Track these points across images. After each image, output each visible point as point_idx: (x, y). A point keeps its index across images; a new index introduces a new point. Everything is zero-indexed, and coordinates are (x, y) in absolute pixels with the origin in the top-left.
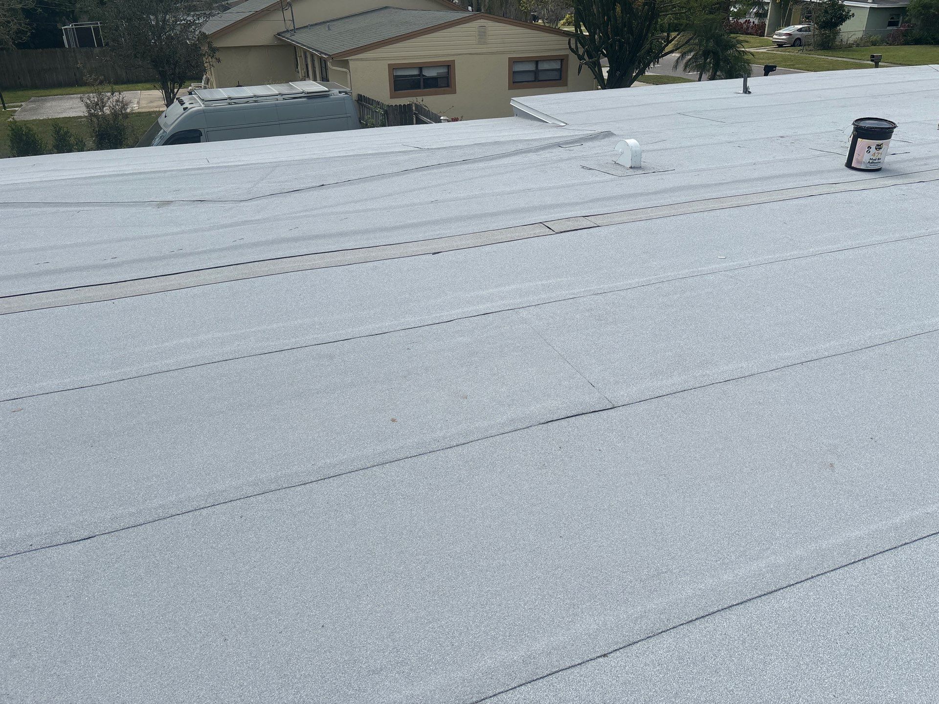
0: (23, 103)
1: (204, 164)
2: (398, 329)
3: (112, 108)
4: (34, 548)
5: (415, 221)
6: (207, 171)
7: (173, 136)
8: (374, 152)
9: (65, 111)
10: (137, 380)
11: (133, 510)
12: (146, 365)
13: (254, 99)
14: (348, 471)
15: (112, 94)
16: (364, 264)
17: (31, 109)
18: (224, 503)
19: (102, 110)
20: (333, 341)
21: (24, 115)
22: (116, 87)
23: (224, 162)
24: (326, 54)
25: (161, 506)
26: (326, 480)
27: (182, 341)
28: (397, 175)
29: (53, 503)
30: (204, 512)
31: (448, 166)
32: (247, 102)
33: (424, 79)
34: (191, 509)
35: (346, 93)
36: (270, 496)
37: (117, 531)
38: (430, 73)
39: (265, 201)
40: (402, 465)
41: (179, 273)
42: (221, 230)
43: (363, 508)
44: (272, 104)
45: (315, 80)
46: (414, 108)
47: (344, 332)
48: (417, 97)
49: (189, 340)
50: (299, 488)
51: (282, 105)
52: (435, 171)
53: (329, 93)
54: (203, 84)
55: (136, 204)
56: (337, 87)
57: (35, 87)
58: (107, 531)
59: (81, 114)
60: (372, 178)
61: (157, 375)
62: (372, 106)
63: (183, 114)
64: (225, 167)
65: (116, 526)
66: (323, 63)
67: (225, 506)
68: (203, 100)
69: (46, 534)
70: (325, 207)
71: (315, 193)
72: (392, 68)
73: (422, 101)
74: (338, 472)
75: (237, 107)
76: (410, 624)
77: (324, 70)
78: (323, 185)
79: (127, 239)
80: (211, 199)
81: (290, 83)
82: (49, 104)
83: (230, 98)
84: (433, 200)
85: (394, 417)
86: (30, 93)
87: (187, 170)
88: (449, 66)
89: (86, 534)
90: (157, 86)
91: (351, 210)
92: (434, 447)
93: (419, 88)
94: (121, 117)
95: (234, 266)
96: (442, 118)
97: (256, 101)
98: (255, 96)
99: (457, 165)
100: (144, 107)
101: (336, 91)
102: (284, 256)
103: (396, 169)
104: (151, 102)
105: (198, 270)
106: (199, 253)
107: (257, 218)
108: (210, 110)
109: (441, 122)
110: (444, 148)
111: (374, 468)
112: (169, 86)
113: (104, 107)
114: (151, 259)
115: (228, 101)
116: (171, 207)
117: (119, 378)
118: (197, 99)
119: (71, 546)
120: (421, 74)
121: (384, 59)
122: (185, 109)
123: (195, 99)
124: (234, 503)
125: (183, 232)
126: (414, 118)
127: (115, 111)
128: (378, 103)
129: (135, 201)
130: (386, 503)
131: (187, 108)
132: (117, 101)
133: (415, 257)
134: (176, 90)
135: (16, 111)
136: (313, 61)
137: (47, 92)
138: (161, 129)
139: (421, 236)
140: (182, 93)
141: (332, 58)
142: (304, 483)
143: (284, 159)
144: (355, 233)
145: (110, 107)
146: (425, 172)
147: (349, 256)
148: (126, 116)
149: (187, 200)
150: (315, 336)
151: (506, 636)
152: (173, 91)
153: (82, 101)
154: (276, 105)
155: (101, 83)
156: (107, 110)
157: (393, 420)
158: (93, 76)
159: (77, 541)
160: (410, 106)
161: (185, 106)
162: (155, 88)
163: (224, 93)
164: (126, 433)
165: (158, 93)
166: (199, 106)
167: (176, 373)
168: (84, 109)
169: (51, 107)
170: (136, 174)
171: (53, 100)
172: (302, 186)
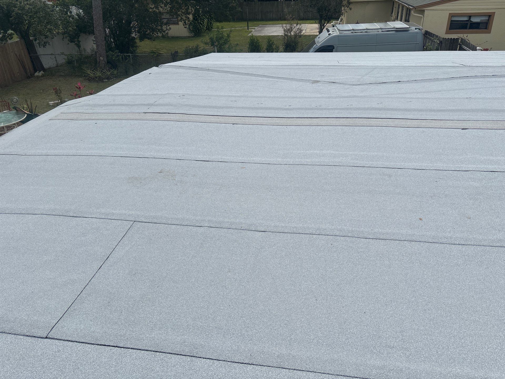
0: (256, 28)
1: (337, 64)
2: (432, 169)
3: (295, 32)
4: (242, 229)
5: (454, 108)
6: (338, 67)
7: (320, 48)
8: (433, 65)
9: (273, 32)
10: (292, 166)
11: (283, 225)
12: (297, 160)
13: (365, 31)
14: (390, 239)
15: (297, 25)
16: (417, 128)
17: (259, 30)
18: (324, 235)
19: (290, 33)
20: (393, 167)
21: (256, 33)
22: (299, 22)
23: (347, 64)
24: (412, 6)
25: (295, 227)
26: (377, 240)
27: (315, 152)
28: (446, 80)
29: (252, 212)
30: (315, 236)
31: (482, 77)
32: (362, 32)
33: (471, 23)
34: (309, 233)
35: (419, 29)
36: (347, 238)
37: (275, 232)
38: (475, 20)
39: (366, 86)
40: (422, 245)
41: (318, 118)
42: (341, 99)
43: (396, 261)
44: (374, 34)
45: (401, 21)
46: (460, 41)
47: (399, 164)
48: (464, 34)
49: (318, 152)
50: (363, 240)
51: (380, 35)
52: (472, 80)
53: (409, 29)
54: (339, 22)
55: (302, 80)
56: (414, 26)
57: (262, 20)
58: (271, 231)
59: (281, 34)
60: (430, 80)
61: (301, 166)
62: (432, 38)
63: (328, 37)
64: (348, 66)
65: (275, 230)
66: (408, 11)
67: (324, 237)
68: (339, 30)
69: (248, 224)
70: (399, 94)
71: (394, 85)
72: (451, 15)
73: (467, 37)
74: (384, 237)
75: (356, 35)
76: (413, 331)
77: (408, 15)
78: (400, 81)
79: (296, 97)
80: (338, 82)
81: (388, 22)
82: (266, 29)
83: (353, 30)
84: (468, 97)
85: (421, 218)
86: (260, 22)
87: (329, 66)
88: (490, 16)
89: (263, 230)
90: (317, 22)
91: (414, 97)
92: (444, 241)
93: (466, 28)
94: (298, 37)
95: (345, 118)
96: (478, 48)
97: (366, 32)
98: (367, 29)
99: (488, 77)
100: (308, 33)
101: (413, 28)
102: (373, 117)
103: (446, 76)
104: (312, 30)
105: (327, 118)
106: (329, 109)
107: (361, 95)
108: (341, 35)
109: (477, 51)
110: (481, 66)
111: (405, 242)
112: (323, 23)
113: (291, 31)
114: (306, 109)
115: (352, 31)
116: (318, 84)
117: (285, 163)
118: (336, 29)
119: (257, 233)
120: (469, 20)
121: (446, 10)
122: (329, 34)
123: (335, 29)
124: (329, 237)
125: (322, 97)
126: (458, 47)
127: (296, 34)
128: (437, 36)
129: (302, 79)
130: (409, 262)
131: (330, 34)
132: (298, 29)
133: (450, 129)
134: (325, 25)
135: (252, 31)
136: (402, 10)
137: (267, 23)
138: (315, 44)
139: (456, 118)
140: (328, 26)
141: (415, 9)
142: (365, 238)
143: (379, 65)
144: (415, 110)
145: (294, 31)
146: (465, 80)
147: (409, 123)
148: (300, 36)
149: (327, 81)
150: (383, 163)
151: (472, 361)
152: (324, 25)
153: (283, 28)
154: (377, 35)
155: (293, 19)
156: (292, 33)
157: (421, 219)
158: (290, 16)
159: (259, 231)
160: (457, 39)
161: (329, 33)
162: (316, 23)
163: (350, 27)
164: (284, 189)
165: (317, 26)
166: (337, 33)
167: (310, 167)
168: (283, 32)
169: (267, 30)
170: (304, 65)
171: (269, 26)
172: (388, 81)
